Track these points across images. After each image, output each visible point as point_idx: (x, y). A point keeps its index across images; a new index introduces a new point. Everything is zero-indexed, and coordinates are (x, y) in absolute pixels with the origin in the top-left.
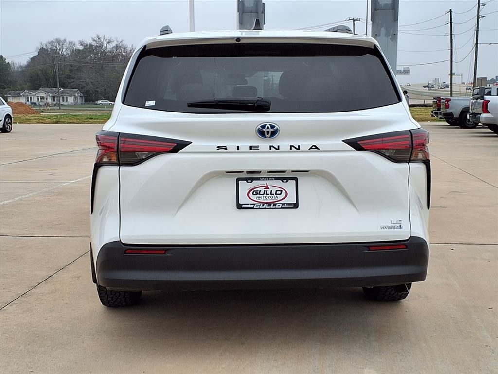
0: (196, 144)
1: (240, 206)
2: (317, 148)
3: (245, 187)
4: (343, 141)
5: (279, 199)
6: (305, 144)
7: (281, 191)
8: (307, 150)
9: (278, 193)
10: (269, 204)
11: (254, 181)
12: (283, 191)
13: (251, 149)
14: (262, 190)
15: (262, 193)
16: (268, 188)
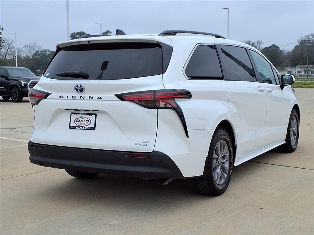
1: (70, 127)
2: (101, 98)
3: (74, 117)
5: (87, 125)
6: (96, 96)
7: (89, 121)
8: (97, 99)
9: (87, 121)
10: (82, 127)
11: (78, 115)
12: (90, 121)
13: (72, 98)
14: (80, 119)
15: (80, 121)
16: (83, 119)
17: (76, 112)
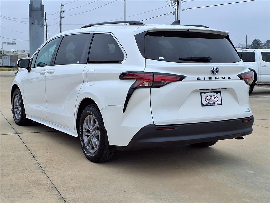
0: (188, 77)
1: (203, 105)
2: (230, 78)
3: (204, 96)
4: (237, 75)
5: (216, 101)
6: (227, 77)
8: (227, 79)
9: (215, 98)
10: (213, 103)
11: (207, 94)
12: (217, 98)
13: (209, 79)
14: (210, 97)
15: (210, 99)
16: (212, 97)
17: (205, 91)
